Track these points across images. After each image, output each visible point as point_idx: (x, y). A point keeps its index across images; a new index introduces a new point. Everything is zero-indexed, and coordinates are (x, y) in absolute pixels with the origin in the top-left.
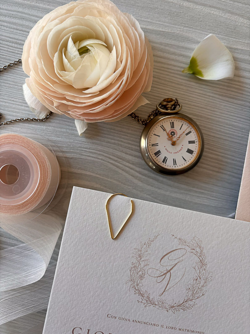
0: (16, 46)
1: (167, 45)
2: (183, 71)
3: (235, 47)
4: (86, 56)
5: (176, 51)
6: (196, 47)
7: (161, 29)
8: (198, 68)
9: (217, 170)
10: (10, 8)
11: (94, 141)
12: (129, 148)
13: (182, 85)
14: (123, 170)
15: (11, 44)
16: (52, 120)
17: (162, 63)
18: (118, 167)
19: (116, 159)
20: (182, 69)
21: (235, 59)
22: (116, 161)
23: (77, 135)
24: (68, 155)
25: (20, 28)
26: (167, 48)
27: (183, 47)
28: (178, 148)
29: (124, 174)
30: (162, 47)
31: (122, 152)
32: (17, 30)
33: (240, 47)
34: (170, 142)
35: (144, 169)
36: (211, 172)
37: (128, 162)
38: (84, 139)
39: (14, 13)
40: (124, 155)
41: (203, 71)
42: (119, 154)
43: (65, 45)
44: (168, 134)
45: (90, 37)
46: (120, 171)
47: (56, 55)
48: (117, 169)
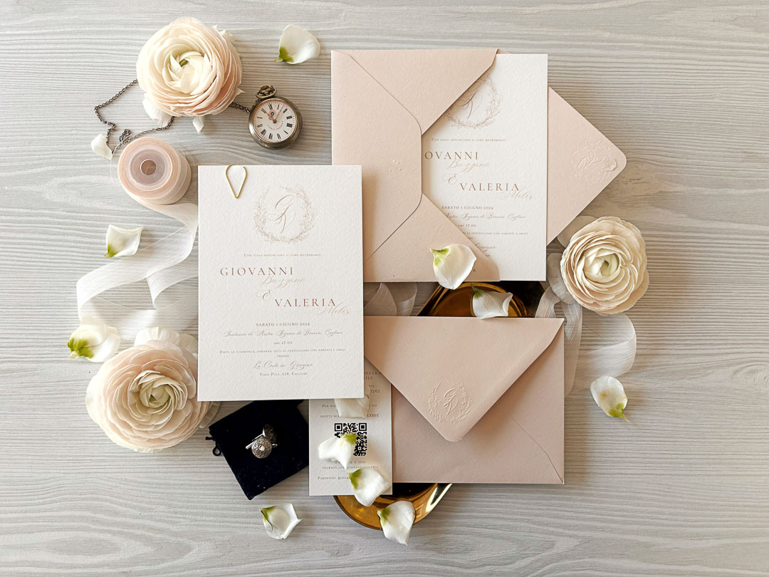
0: (128, 69)
1: (258, 41)
2: (275, 61)
3: (318, 29)
4: (186, 66)
5: (267, 44)
6: (281, 38)
7: (250, 29)
8: (289, 55)
9: (322, 138)
10: (114, 37)
11: (213, 136)
12: (243, 136)
13: (277, 73)
14: (242, 155)
15: (123, 69)
16: (174, 127)
17: (257, 58)
18: (237, 153)
19: (234, 147)
20: (274, 60)
21: (319, 40)
22: (235, 149)
23: (197, 135)
24: (193, 153)
25: (128, 53)
26: (259, 44)
27: (272, 40)
28: (279, 124)
29: (244, 158)
30: (255, 43)
31: (238, 140)
32: (126, 55)
33: (321, 29)
34: (272, 121)
35: (260, 151)
36: (317, 142)
37: (245, 147)
38: (204, 137)
39: (120, 41)
40: (241, 143)
41: (293, 56)
42: (236, 142)
43: (169, 61)
44: (269, 115)
45: (187, 51)
46: (240, 157)
47: (164, 70)
48: (238, 156)
